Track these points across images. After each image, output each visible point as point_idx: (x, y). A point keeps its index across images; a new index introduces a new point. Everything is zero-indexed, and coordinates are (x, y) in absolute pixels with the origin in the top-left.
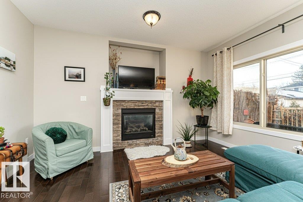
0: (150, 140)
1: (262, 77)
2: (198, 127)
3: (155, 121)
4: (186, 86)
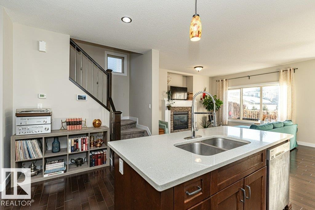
3: (188, 119)
4: (202, 98)
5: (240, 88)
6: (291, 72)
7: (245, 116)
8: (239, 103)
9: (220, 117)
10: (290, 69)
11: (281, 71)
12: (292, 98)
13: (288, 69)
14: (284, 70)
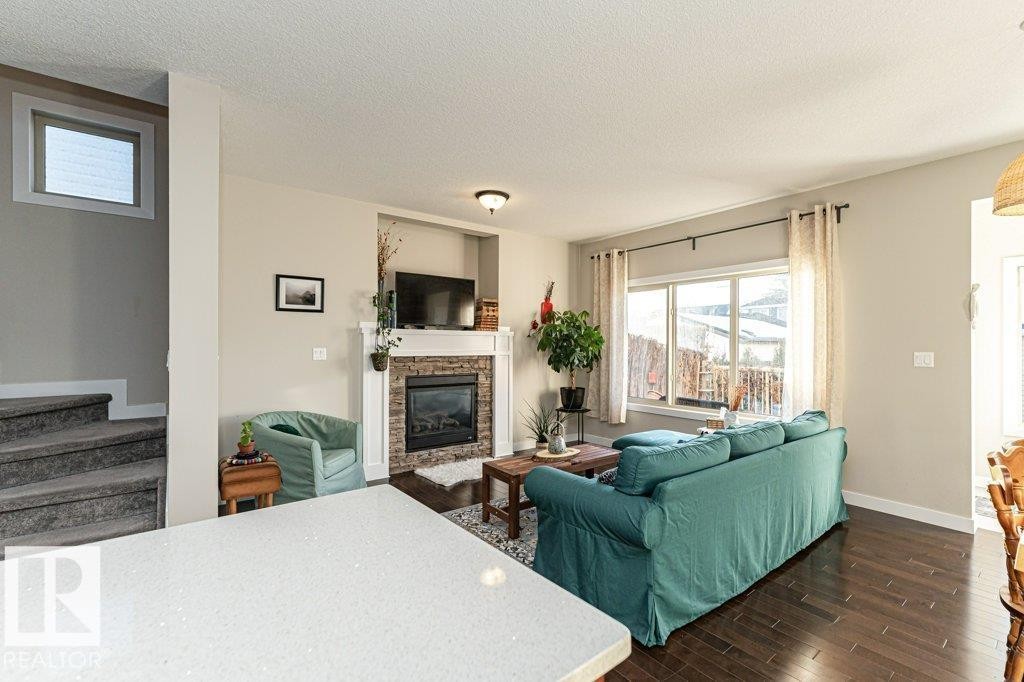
0: (467, 448)
1: (670, 316)
2: (566, 411)
3: (475, 402)
4: (539, 321)
5: (666, 286)
6: (825, 221)
7: (708, 387)
8: (665, 343)
9: (603, 392)
10: (822, 207)
11: (795, 215)
12: (831, 322)
13: (818, 209)
14: (805, 212)
